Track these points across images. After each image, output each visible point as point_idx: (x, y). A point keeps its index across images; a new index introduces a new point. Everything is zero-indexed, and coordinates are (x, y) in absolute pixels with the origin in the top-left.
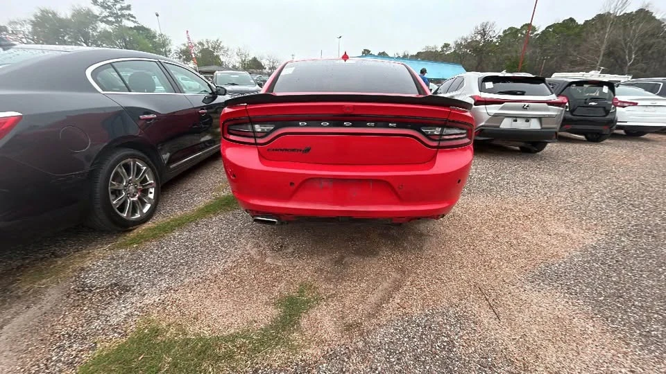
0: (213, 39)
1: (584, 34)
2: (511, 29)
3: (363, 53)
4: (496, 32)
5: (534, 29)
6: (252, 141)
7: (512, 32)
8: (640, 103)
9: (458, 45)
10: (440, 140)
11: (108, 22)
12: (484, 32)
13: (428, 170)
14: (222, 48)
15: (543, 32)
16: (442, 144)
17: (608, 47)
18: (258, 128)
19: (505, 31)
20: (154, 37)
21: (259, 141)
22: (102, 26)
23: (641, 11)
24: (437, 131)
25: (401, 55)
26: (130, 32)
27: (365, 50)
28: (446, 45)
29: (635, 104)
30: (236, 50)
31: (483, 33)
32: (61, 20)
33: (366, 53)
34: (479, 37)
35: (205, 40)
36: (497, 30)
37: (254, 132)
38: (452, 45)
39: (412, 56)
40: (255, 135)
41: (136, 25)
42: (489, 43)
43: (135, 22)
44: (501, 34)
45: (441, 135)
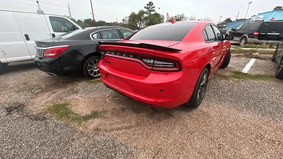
0: (181, 14)
10: (153, 66)
11: (147, 14)
13: (141, 79)
14: (184, 17)
16: (154, 68)
20: (160, 16)
22: (145, 15)
24: (152, 61)
26: (153, 16)
30: (190, 18)
32: (136, 15)
35: (177, 15)
41: (155, 13)
43: (155, 12)
45: (153, 63)
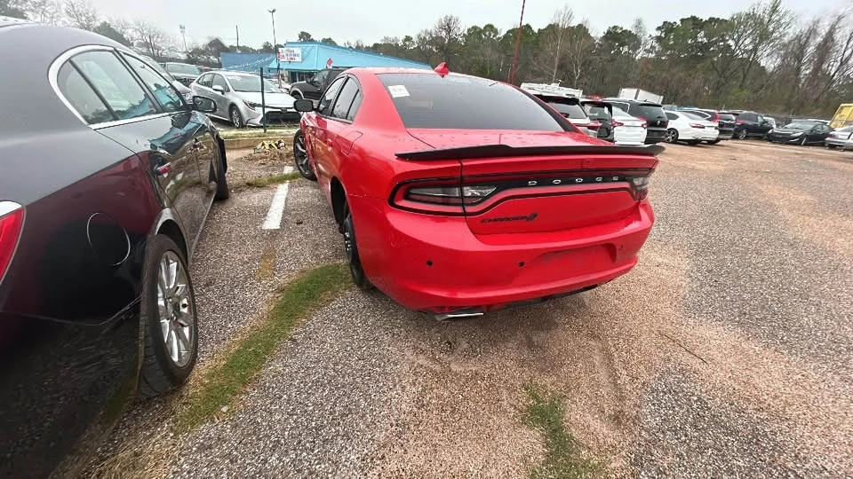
1: (541, 43)
2: (475, 28)
3: (300, 37)
4: (462, 30)
5: (496, 32)
6: (459, 210)
7: (475, 32)
8: (625, 123)
9: (422, 40)
12: (449, 27)
15: (505, 37)
17: (560, 60)
18: (469, 192)
19: (469, 30)
21: (469, 209)
23: (580, 26)
25: (353, 45)
27: (302, 33)
28: (408, 39)
29: (622, 124)
31: (449, 30)
33: (305, 38)
34: (444, 33)
36: (463, 27)
37: (462, 196)
38: (415, 39)
39: (368, 48)
40: (463, 201)
42: (453, 41)
44: (466, 32)
